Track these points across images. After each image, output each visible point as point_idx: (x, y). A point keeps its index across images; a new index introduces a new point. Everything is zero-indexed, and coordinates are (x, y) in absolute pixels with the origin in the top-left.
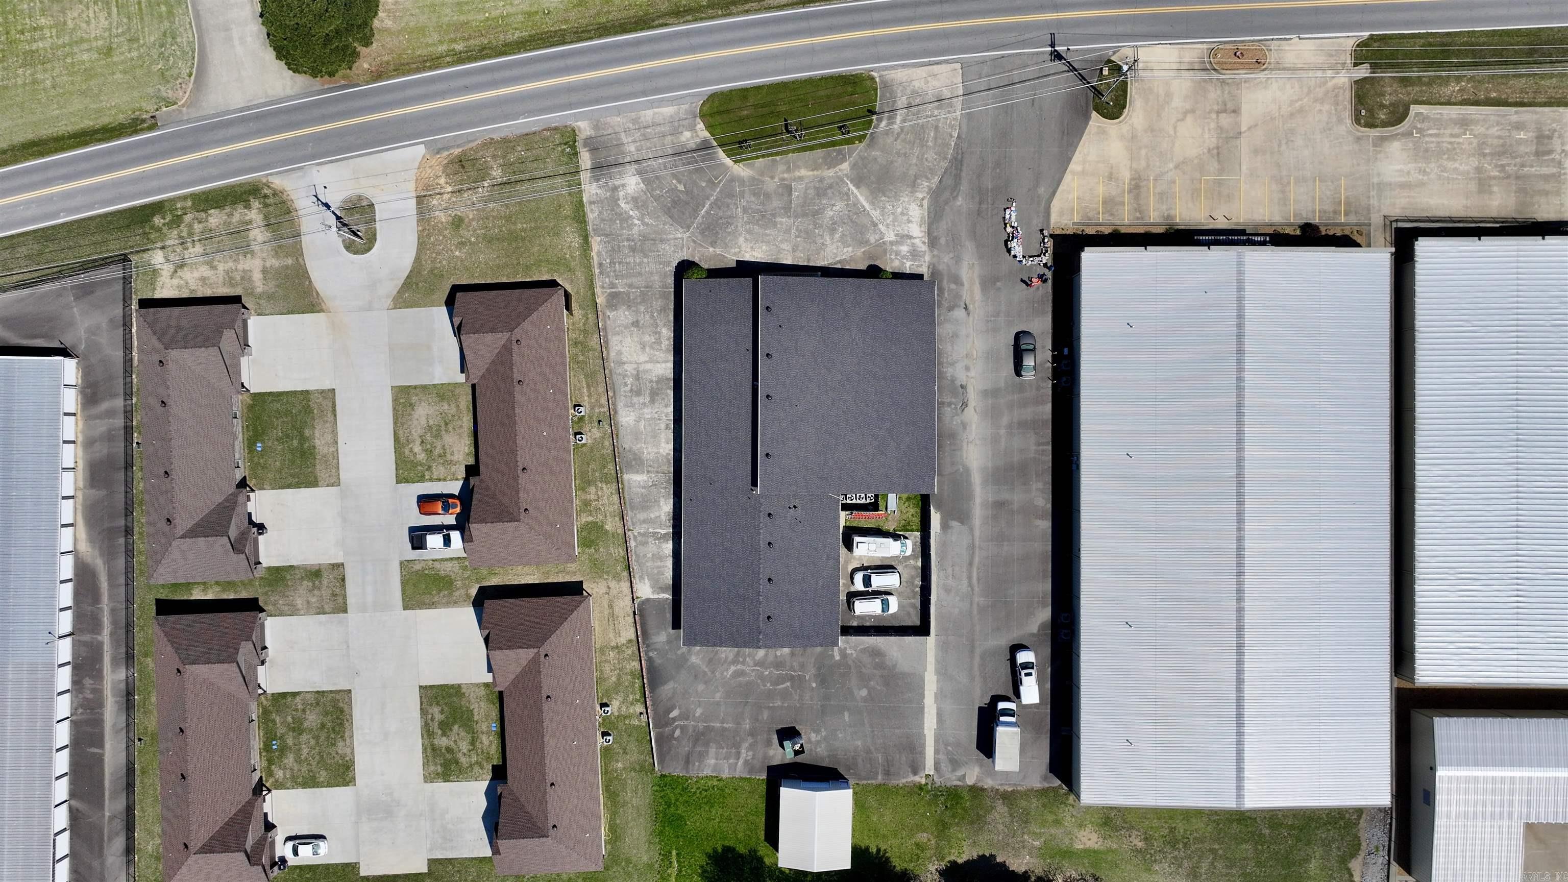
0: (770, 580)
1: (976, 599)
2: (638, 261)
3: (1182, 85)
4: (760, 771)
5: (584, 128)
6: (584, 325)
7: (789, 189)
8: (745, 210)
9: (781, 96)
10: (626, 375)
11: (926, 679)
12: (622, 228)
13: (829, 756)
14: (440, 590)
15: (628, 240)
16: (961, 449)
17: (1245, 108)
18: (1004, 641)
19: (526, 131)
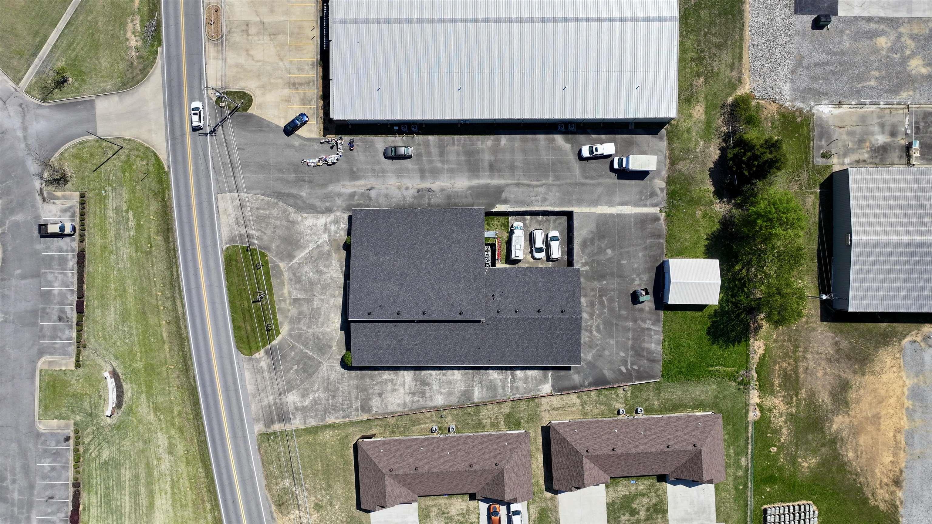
0: (539, 311)
1: (550, 182)
2: (341, 394)
3: (232, 57)
4: (659, 315)
5: (259, 428)
6: (381, 427)
7: (296, 300)
8: (309, 327)
9: (238, 305)
10: (413, 401)
11: (600, 212)
12: (321, 404)
13: (649, 273)
14: (548, 516)
15: (328, 400)
16: (457, 192)
17: (245, 18)
18: (576, 165)
19: (260, 464)
